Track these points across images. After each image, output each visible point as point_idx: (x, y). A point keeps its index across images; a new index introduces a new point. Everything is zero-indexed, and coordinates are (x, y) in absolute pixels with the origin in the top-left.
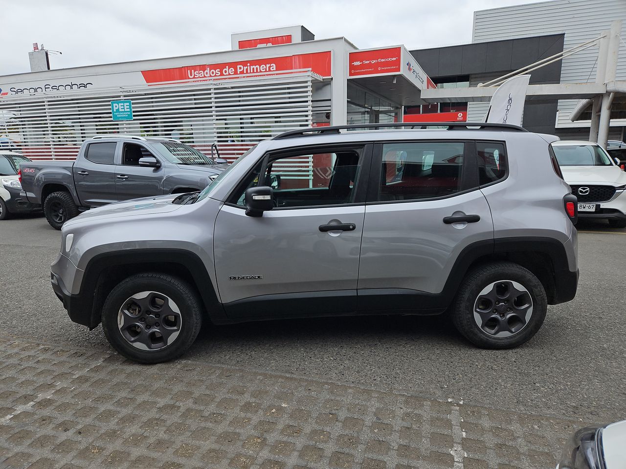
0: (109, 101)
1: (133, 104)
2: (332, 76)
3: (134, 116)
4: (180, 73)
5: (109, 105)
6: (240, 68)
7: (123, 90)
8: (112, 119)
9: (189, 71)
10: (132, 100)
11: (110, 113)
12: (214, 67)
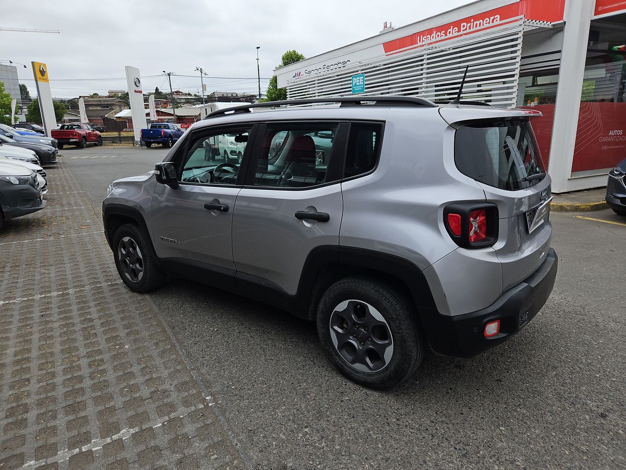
0: (351, 76)
1: (366, 77)
2: (565, 19)
3: (366, 88)
4: (411, 40)
5: (350, 80)
6: (464, 26)
7: (362, 64)
8: (351, 92)
9: (418, 37)
10: (366, 73)
11: (351, 87)
12: (439, 29)
